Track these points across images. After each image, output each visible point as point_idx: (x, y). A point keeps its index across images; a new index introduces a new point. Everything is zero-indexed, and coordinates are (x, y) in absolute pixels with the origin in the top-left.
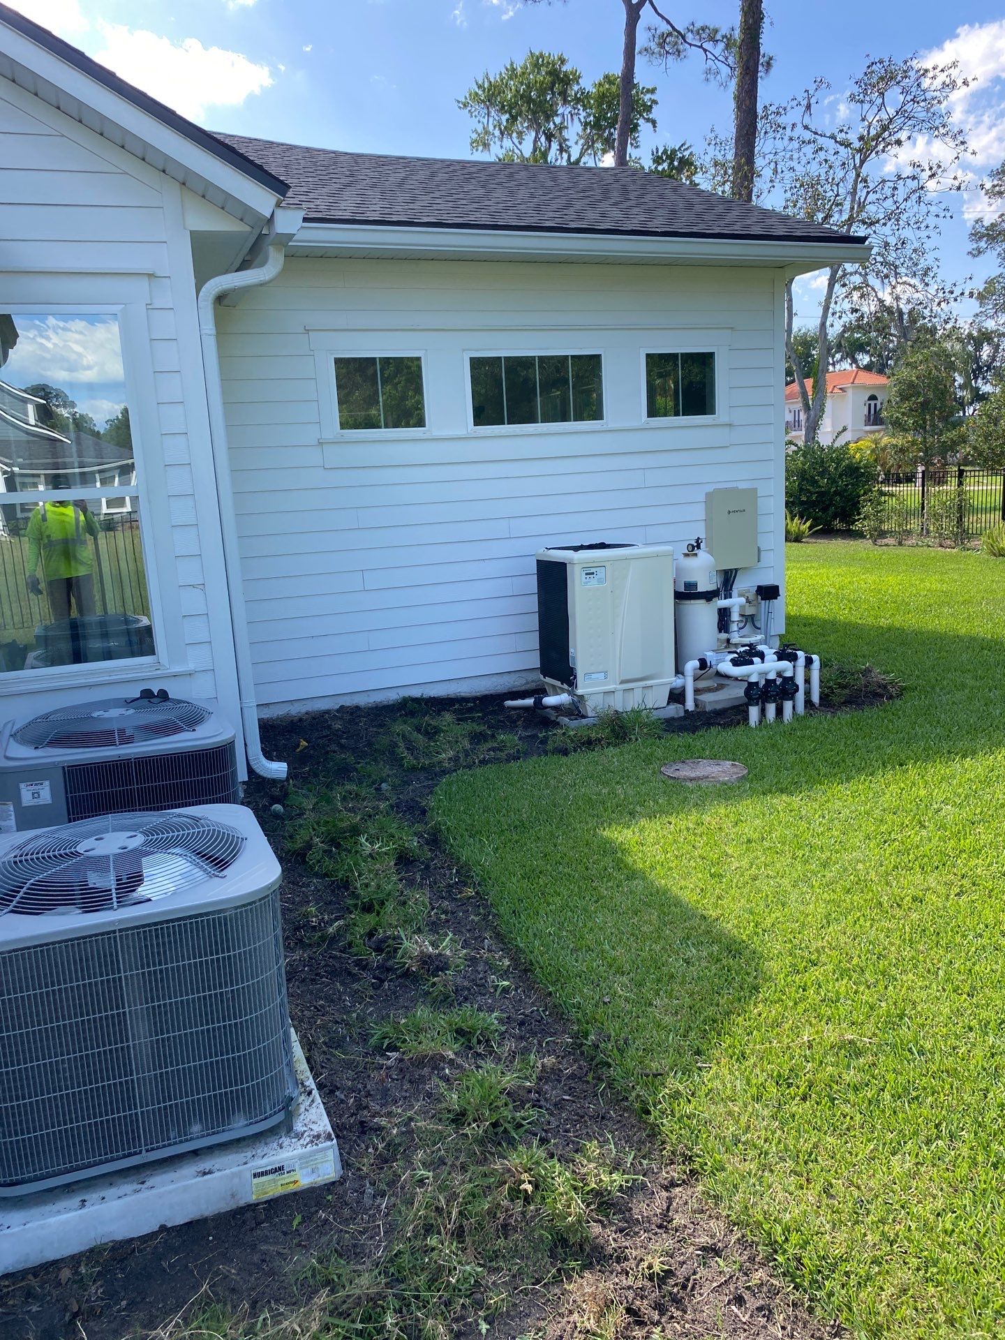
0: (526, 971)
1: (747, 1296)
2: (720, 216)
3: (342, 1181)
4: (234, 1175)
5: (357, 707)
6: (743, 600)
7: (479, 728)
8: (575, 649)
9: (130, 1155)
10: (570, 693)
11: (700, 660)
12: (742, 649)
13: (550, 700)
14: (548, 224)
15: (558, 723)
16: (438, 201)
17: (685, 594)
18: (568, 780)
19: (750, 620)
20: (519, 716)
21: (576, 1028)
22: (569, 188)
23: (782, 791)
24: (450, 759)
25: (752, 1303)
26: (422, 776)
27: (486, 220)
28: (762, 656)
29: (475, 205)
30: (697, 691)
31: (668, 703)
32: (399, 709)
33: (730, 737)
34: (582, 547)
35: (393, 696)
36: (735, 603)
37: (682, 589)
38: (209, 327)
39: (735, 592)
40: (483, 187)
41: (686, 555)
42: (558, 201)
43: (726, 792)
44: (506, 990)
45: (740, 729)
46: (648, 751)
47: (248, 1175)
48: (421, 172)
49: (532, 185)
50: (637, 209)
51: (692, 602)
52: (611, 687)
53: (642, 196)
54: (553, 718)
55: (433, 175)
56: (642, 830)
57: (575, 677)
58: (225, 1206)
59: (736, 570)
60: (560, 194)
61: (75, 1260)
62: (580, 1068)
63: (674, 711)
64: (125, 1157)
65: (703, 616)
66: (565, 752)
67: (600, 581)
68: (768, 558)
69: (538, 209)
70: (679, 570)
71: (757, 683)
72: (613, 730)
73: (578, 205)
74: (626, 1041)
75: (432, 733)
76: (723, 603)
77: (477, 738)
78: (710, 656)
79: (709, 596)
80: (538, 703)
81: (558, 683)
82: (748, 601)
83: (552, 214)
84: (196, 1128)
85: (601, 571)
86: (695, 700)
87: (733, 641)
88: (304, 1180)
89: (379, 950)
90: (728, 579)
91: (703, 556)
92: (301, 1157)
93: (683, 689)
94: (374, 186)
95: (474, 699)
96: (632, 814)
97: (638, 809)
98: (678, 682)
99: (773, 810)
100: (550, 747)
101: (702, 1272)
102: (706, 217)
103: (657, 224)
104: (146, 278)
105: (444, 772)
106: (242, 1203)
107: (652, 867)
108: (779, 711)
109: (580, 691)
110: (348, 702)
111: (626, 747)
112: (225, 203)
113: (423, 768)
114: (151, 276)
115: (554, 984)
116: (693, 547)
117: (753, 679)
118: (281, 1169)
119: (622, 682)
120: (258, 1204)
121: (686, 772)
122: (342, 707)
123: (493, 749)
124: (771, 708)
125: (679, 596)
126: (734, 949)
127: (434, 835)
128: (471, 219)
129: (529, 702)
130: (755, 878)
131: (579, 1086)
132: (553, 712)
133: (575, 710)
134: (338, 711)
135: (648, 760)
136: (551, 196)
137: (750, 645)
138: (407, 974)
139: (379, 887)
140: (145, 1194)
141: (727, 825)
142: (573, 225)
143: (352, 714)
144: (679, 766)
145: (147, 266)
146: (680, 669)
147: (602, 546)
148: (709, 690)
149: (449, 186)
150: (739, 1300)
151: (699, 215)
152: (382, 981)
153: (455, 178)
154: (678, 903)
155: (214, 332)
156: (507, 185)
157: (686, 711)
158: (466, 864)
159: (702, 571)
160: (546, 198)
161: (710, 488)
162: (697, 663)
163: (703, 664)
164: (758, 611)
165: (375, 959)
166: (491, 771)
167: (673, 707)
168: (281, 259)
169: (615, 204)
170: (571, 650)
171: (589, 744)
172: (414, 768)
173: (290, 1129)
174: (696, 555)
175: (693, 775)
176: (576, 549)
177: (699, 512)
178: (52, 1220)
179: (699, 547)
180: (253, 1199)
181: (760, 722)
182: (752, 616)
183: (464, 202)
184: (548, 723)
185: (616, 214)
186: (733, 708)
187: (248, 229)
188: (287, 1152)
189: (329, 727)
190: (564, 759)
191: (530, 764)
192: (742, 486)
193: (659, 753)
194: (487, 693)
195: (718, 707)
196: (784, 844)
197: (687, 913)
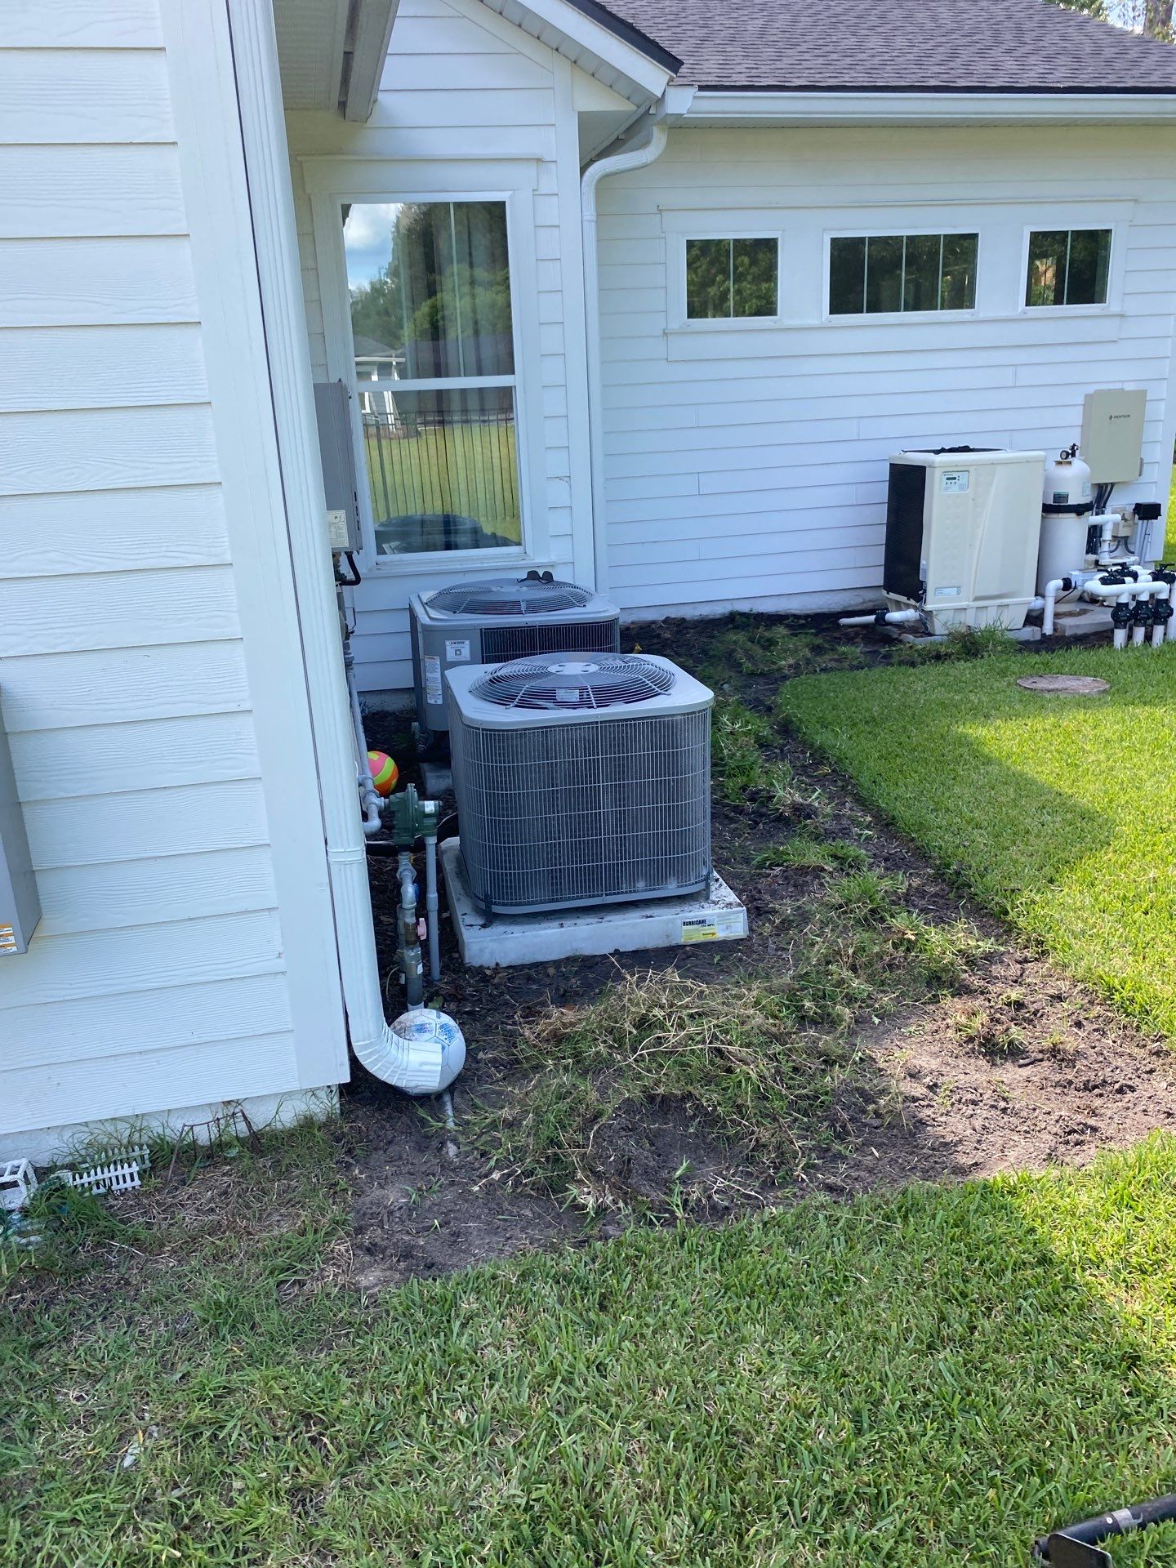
0: (887, 825)
1: (1085, 1023)
2: (1135, 63)
3: (749, 938)
4: (669, 921)
5: (683, 620)
6: (1118, 517)
7: (819, 641)
8: (928, 560)
9: (594, 896)
10: (916, 608)
11: (1064, 579)
12: (1114, 569)
13: (894, 616)
14: (933, 82)
15: (901, 641)
16: (807, 56)
17: (1055, 507)
18: (919, 686)
19: (1122, 542)
20: (857, 634)
21: (938, 862)
22: (953, 31)
23: (1145, 704)
24: (790, 666)
25: (1088, 1027)
26: (761, 681)
27: (863, 81)
28: (1135, 576)
29: (848, 60)
30: (1057, 615)
31: (1024, 626)
32: (727, 624)
33: (1092, 657)
34: (943, 450)
35: (720, 610)
36: (1109, 520)
37: (1051, 502)
38: (590, 213)
39: (1108, 509)
40: (854, 34)
41: (1059, 463)
42: (941, 50)
43: (1084, 702)
44: (868, 838)
45: (1102, 652)
46: (1003, 665)
47: (679, 923)
48: (781, 16)
49: (910, 28)
50: (1035, 57)
51: (1061, 515)
52: (964, 604)
53: (1039, 39)
54: (895, 636)
55: (795, 20)
56: (997, 729)
57: (925, 591)
58: (661, 943)
59: (1113, 485)
60: (943, 39)
61: (557, 963)
62: (943, 890)
63: (1031, 633)
64: (590, 897)
65: (1071, 531)
66: (913, 664)
67: (962, 488)
68: (1152, 474)
69: (919, 62)
70: (1048, 481)
71: (1126, 605)
72: (964, 646)
73: (965, 55)
74: (986, 869)
75: (769, 644)
76: (1094, 519)
77: (817, 650)
78: (1076, 576)
79: (1080, 510)
80: (881, 620)
81: (903, 599)
82: (1124, 519)
83: (936, 69)
84: (641, 885)
85: (963, 479)
86: (1055, 624)
87: (1102, 562)
88: (721, 934)
89: (752, 800)
90: (1102, 495)
91: (1078, 465)
92: (719, 915)
93: (1042, 611)
94: (733, 39)
95: (806, 617)
96: (987, 717)
97: (993, 712)
98: (1037, 603)
99: (1133, 717)
100: (895, 660)
101: (1048, 1008)
102: (1117, 66)
103: (1058, 78)
104: (534, 164)
105: (785, 678)
106: (674, 943)
107: (1009, 757)
108: (1148, 637)
109: (928, 607)
110: (674, 613)
111: (978, 662)
112: (616, 81)
113: (762, 674)
114: (539, 160)
115: (916, 832)
116: (1068, 454)
117: (1123, 600)
118: (703, 922)
119: (977, 599)
120: (685, 946)
121: (1042, 684)
122: (668, 618)
123: (835, 660)
124: (1140, 633)
125: (1047, 509)
126: (1086, 816)
127: (785, 726)
128: (846, 79)
129: (871, 618)
130: (1112, 769)
131: (941, 901)
132: (895, 630)
133: (922, 627)
134: (664, 622)
135: (1003, 673)
136: (932, 43)
137: (1123, 565)
138: (780, 818)
139: (743, 756)
140: (604, 924)
141: (1087, 729)
142: (961, 83)
143: (678, 626)
144: (1037, 679)
145: (536, 150)
146: (1039, 591)
147: (966, 449)
148: (1070, 614)
149: (815, 35)
150: (1079, 1025)
151: (1109, 62)
152: (757, 823)
153: (821, 23)
154: (1033, 782)
155: (594, 218)
156: (879, 30)
157: (1044, 635)
158: (820, 747)
159: (1075, 482)
160: (928, 46)
161: (1091, 389)
162: (1060, 583)
163: (1067, 585)
164: (1134, 532)
165: (750, 806)
166: (835, 678)
167: (1029, 629)
168: (664, 140)
169: (1009, 51)
170: (923, 562)
171: (938, 657)
172: (752, 674)
173: (707, 898)
174: (1070, 463)
175: (1051, 687)
176: (937, 452)
177: (1076, 417)
178: (543, 932)
179: (1073, 455)
180: (682, 941)
181: (1126, 646)
182: (1126, 538)
183: (834, 56)
184: (889, 640)
185: (1010, 65)
186: (1096, 634)
187: (634, 108)
188: (707, 911)
189: (658, 636)
190: (911, 670)
191: (876, 672)
192: (1129, 387)
193: (1015, 668)
194: (819, 611)
195: (1080, 632)
196: (1143, 744)
197: (1042, 790)
